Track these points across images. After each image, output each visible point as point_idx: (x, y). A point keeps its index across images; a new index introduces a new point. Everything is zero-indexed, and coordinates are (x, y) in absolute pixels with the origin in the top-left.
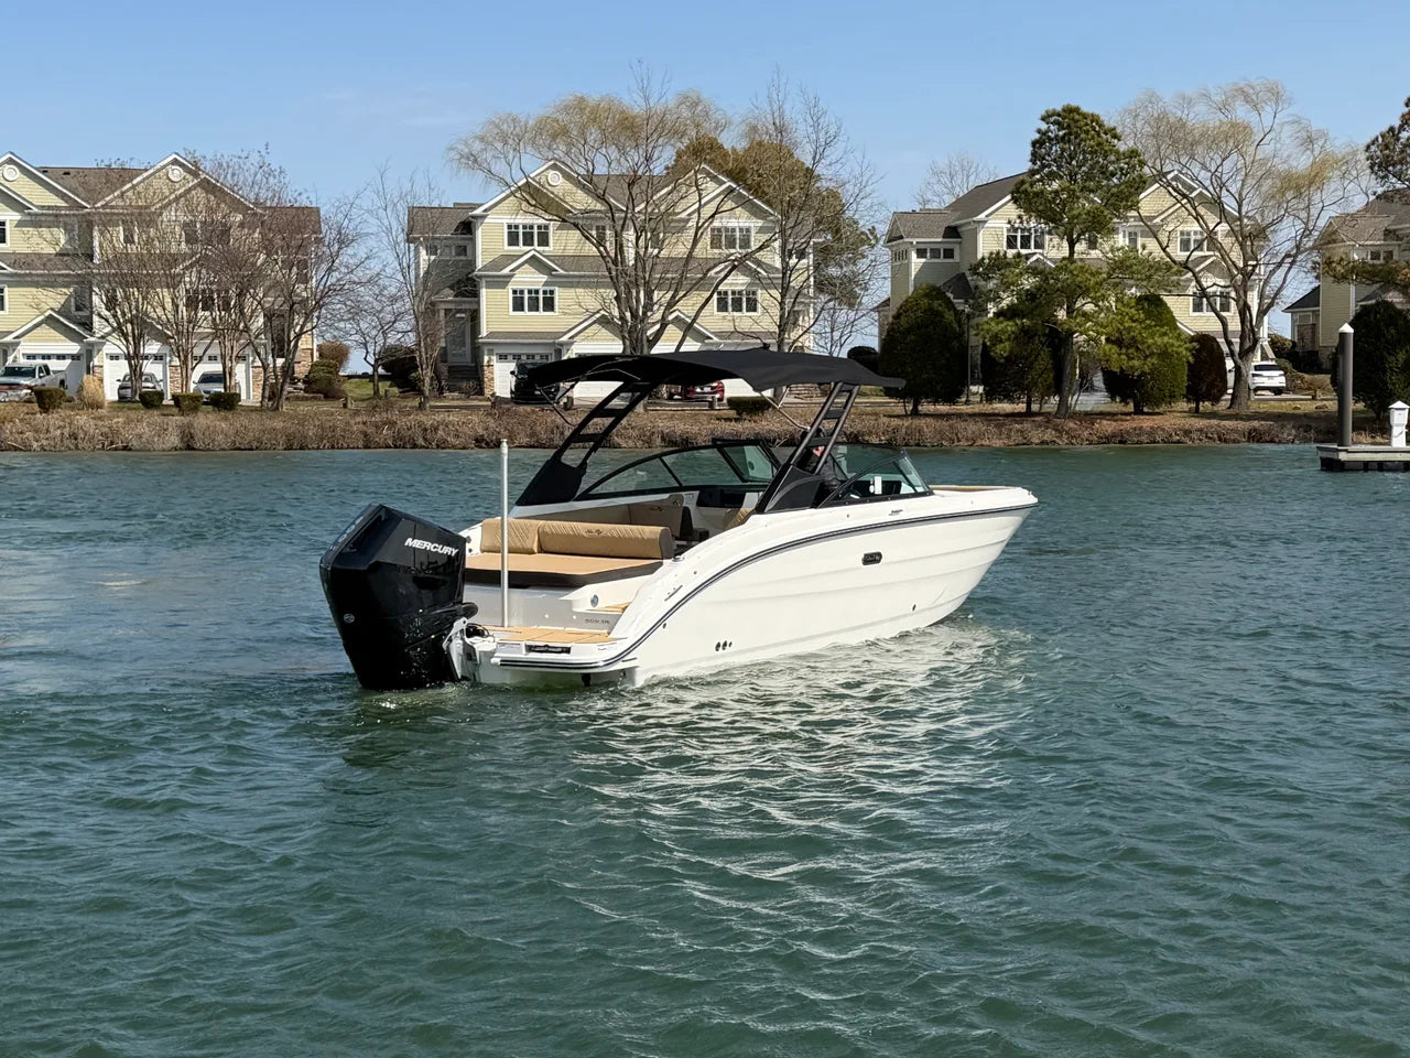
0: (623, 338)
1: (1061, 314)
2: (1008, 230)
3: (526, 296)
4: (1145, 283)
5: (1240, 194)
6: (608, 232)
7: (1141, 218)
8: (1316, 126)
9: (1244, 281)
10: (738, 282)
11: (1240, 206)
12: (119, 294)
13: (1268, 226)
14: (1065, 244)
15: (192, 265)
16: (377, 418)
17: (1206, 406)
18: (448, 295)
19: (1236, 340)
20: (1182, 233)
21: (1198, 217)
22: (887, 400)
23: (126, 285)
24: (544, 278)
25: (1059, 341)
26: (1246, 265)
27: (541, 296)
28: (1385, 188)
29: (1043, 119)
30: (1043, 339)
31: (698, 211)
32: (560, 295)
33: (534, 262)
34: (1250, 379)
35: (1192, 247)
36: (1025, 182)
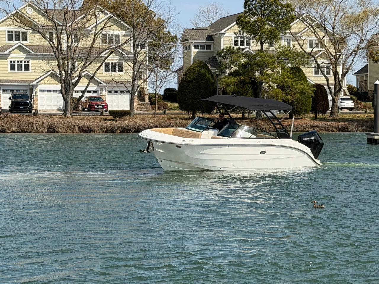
0: (61, 83)
1: (257, 74)
2: (235, 38)
3: (16, 63)
4: (293, 62)
5: (333, 24)
6: (54, 35)
7: (291, 34)
9: (336, 61)
10: (114, 58)
11: (333, 28)
13: (346, 37)
14: (259, 44)
17: (320, 115)
19: (332, 87)
20: (310, 40)
21: (315, 32)
22: (181, 112)
24: (25, 55)
25: (256, 86)
26: (336, 55)
27: (23, 64)
30: (249, 85)
31: (96, 26)
32: (32, 63)
33: (20, 48)
34: (339, 104)
35: (314, 46)
36: (242, 16)
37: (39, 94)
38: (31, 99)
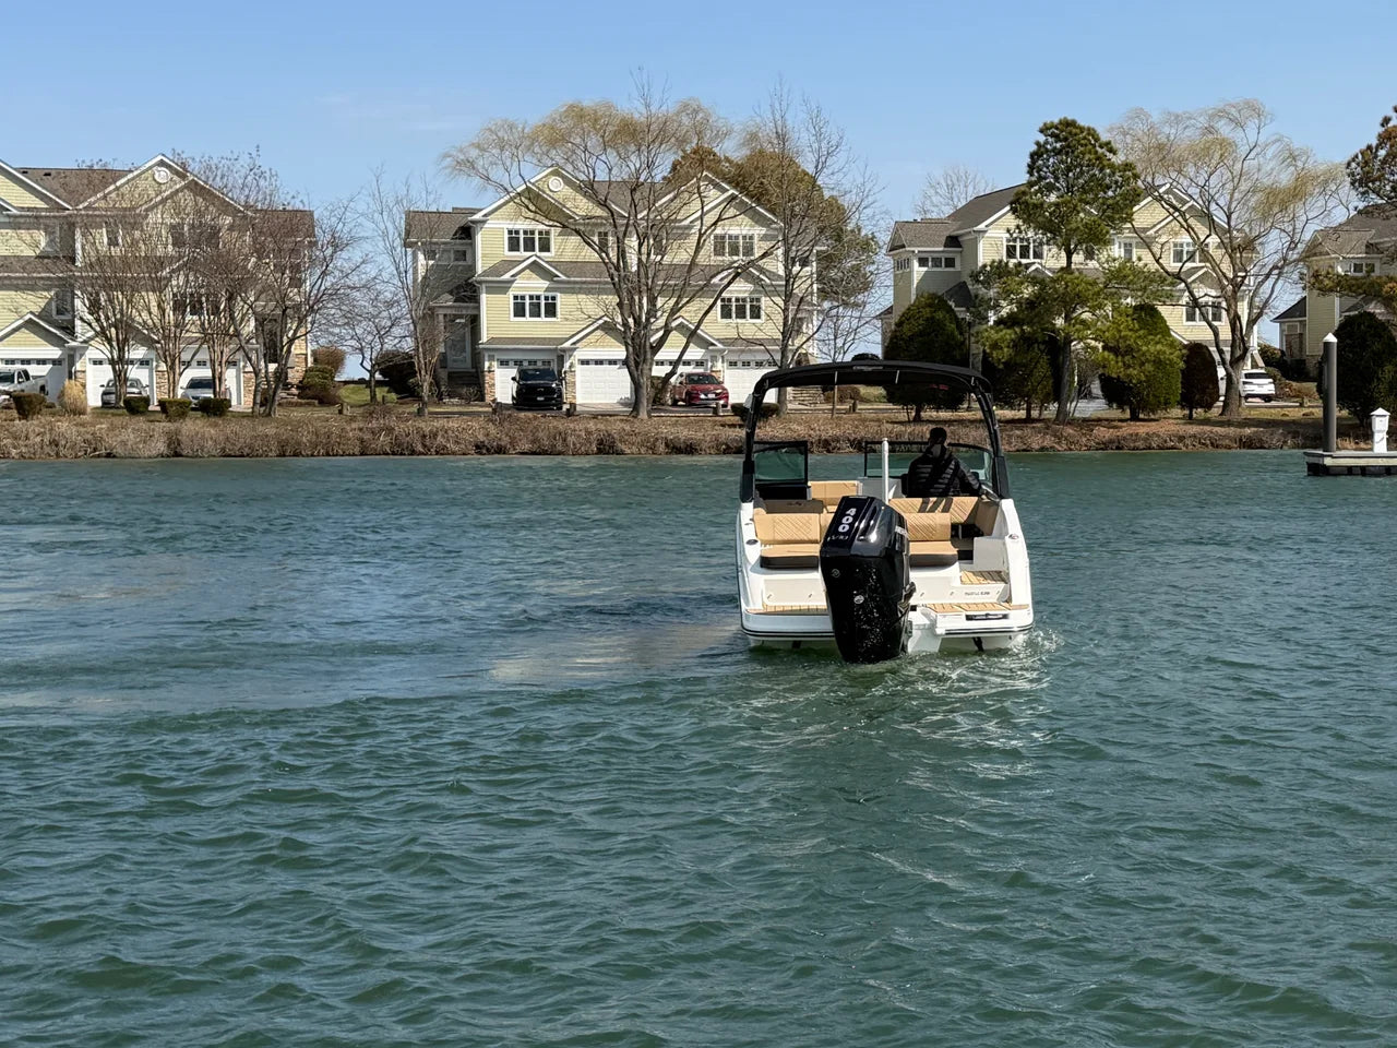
0: (626, 345)
1: (1059, 322)
2: (1008, 241)
3: (527, 301)
4: (1139, 293)
5: (1229, 209)
6: (610, 239)
7: (1134, 230)
8: (1296, 145)
9: (1235, 292)
10: (741, 289)
11: (1229, 217)
12: (103, 298)
13: (1254, 240)
14: (1063, 254)
15: (179, 269)
16: (374, 424)
17: (1199, 413)
18: (447, 300)
19: (1227, 349)
20: (1175, 245)
21: (1189, 229)
22: (891, 406)
23: (108, 288)
24: (546, 284)
25: (1057, 348)
26: (1236, 276)
27: (543, 302)
28: (1366, 204)
29: (1041, 131)
30: (1042, 347)
31: (701, 218)
32: (562, 301)
33: (535, 267)
34: (1241, 387)
35: (1185, 258)
36: (1024, 193)
37: (578, 368)
38: (561, 381)
